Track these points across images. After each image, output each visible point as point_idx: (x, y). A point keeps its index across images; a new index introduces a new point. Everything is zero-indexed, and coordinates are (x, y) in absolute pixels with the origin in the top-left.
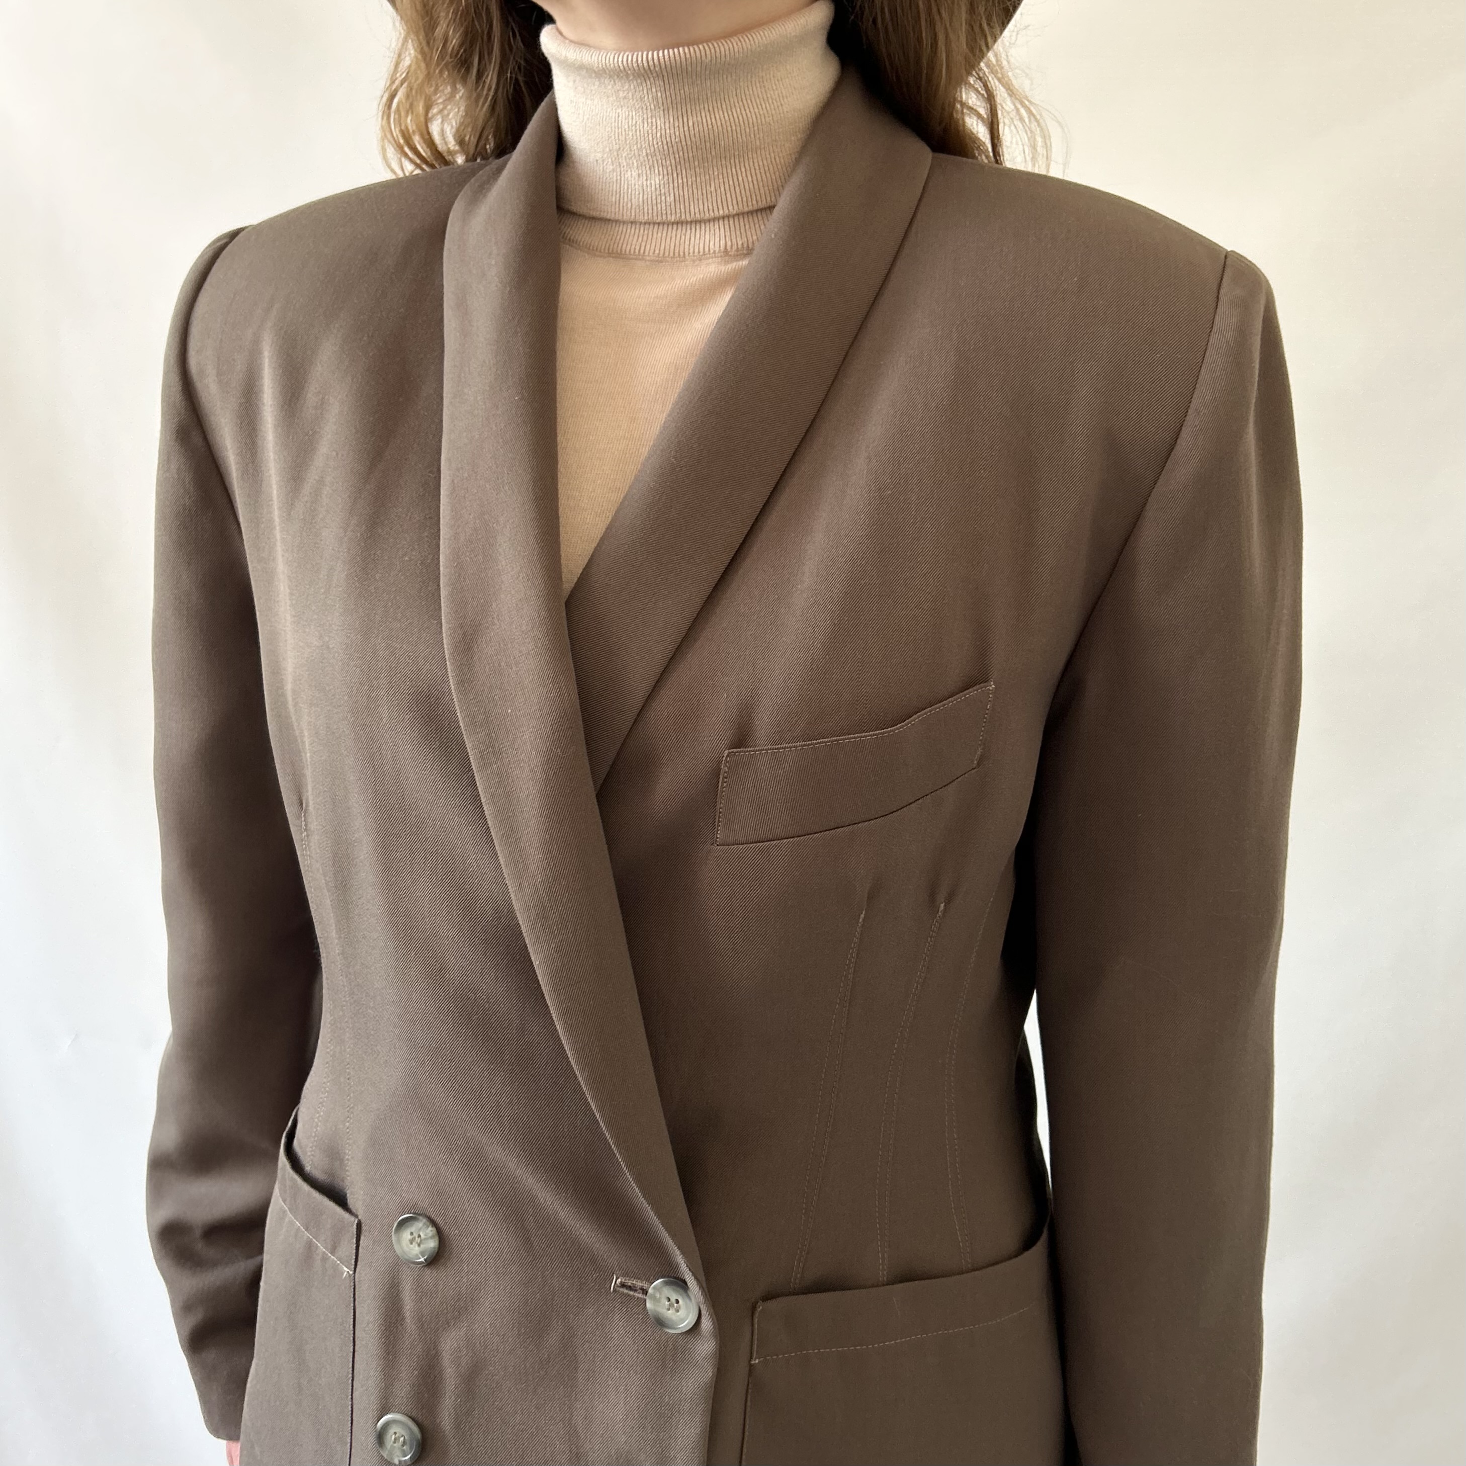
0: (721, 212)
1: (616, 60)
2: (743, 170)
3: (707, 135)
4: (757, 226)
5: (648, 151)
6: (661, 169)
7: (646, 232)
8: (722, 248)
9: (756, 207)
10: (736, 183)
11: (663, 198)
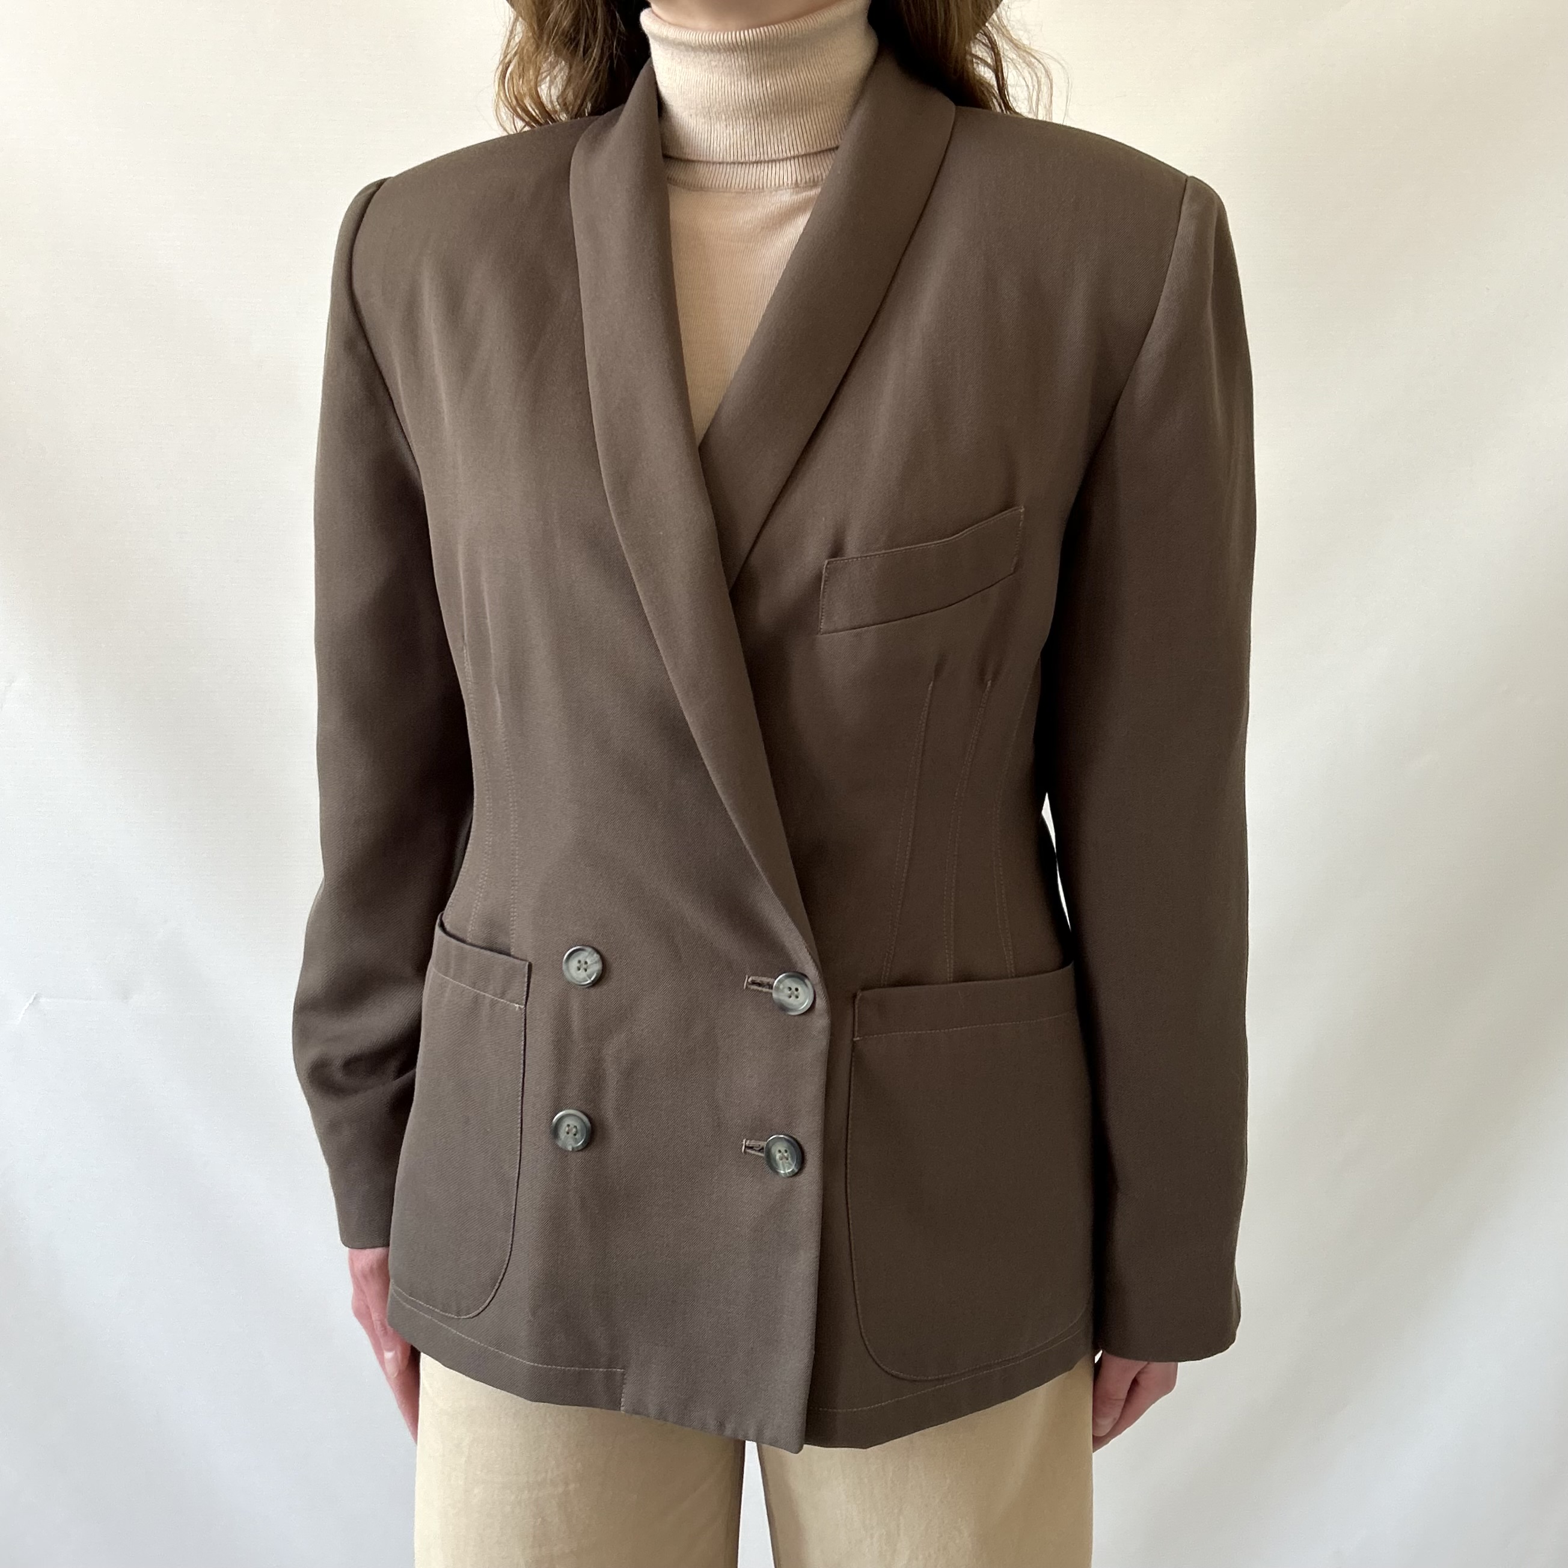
0: (792, 153)
1: (710, 38)
2: (809, 120)
3: (780, 93)
4: (820, 164)
5: (734, 108)
6: (744, 120)
7: (732, 170)
8: (794, 182)
9: (819, 149)
10: (804, 131)
11: (746, 143)
